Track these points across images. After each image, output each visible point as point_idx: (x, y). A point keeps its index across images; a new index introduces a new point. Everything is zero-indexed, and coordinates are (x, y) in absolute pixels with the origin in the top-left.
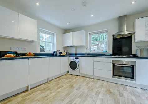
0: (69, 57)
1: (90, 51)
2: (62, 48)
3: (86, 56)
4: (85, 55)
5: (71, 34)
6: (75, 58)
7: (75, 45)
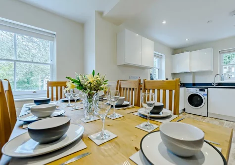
0: (186, 89)
1: (222, 79)
2: (171, 75)
3: (215, 86)
4: (213, 85)
5: (186, 54)
6: (198, 89)
7: (193, 70)
